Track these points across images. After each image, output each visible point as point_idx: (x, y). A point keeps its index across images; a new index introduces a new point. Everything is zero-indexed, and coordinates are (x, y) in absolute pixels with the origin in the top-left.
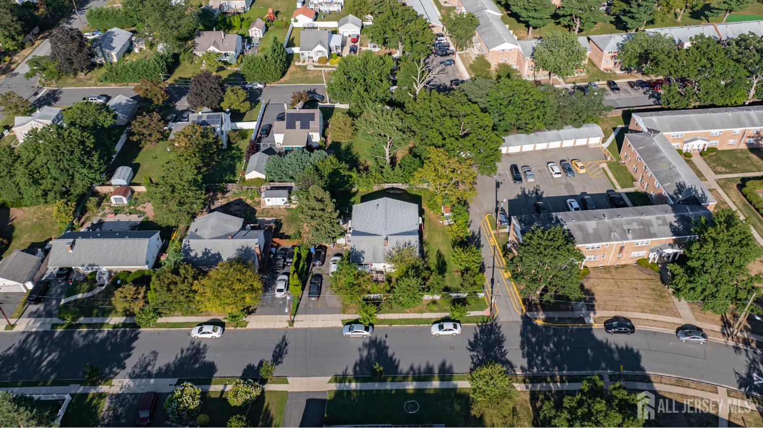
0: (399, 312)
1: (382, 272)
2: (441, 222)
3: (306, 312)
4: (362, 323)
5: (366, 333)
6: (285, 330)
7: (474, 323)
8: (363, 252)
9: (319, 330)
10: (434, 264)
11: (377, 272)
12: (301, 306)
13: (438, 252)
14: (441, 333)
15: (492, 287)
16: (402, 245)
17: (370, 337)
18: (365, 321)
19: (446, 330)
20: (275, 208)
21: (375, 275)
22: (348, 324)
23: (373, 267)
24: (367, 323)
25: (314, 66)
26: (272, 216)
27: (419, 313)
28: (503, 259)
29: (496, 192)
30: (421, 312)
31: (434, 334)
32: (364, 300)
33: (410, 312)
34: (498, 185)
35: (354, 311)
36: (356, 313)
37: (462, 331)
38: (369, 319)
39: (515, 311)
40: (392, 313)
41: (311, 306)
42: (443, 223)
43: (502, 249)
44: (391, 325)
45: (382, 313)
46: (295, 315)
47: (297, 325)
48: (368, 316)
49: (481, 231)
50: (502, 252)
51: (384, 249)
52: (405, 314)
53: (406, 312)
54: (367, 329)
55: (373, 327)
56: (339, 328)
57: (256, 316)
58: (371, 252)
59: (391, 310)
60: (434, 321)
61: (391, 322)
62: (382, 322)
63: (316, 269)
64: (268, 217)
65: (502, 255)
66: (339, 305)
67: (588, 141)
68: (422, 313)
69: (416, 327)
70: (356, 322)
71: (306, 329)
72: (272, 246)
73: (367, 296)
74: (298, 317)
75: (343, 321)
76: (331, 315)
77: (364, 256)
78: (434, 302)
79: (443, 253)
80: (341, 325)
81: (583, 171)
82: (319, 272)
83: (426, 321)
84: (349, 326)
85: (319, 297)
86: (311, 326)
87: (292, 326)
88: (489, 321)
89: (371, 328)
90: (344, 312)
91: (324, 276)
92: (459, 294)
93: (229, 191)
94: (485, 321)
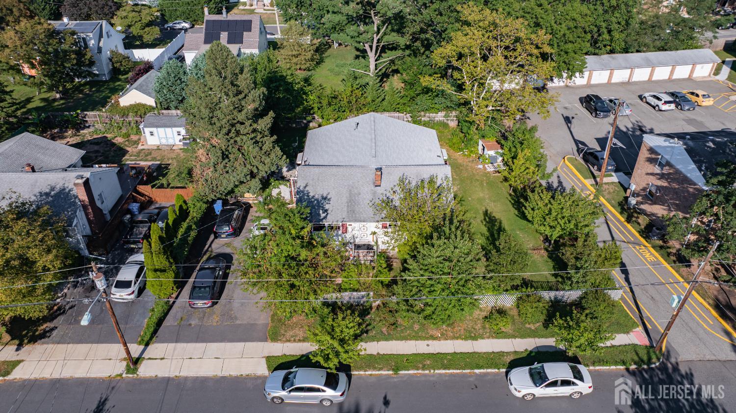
0: (417, 337)
1: (369, 247)
2: (481, 166)
3: (177, 338)
4: (317, 365)
5: (329, 392)
6: (111, 384)
7: (616, 363)
8: (325, 198)
9: (202, 383)
10: (482, 235)
11: (358, 247)
12: (169, 322)
13: (486, 213)
14: (541, 391)
15: (627, 280)
16: (414, 184)
17: (341, 405)
18: (327, 358)
19: (554, 384)
20: (164, 148)
21: (351, 253)
22: (280, 367)
23: (348, 236)
24: (333, 363)
25: (264, 10)
26: (154, 159)
27: (466, 339)
28: (629, 226)
29: (569, 128)
30: (472, 336)
31: (520, 395)
32: (326, 304)
33: (445, 337)
34: (568, 120)
35: (301, 334)
36: (305, 340)
37: (596, 386)
38: (337, 354)
39: (708, 333)
40: (397, 339)
41: (193, 323)
42: (485, 169)
43: (619, 209)
44: (396, 369)
45: (373, 339)
46: (147, 345)
47: (146, 370)
48: (336, 344)
49: (562, 180)
50: (621, 213)
51: (374, 193)
52: (430, 342)
53: (433, 338)
54: (331, 382)
55: (349, 377)
56: (257, 378)
57: (51, 346)
58: (345, 200)
59: (394, 331)
60: (509, 359)
61: (397, 362)
62: (373, 361)
63: (219, 245)
64: (146, 160)
65: (623, 219)
66: (263, 319)
67: (692, 71)
68: (475, 338)
69: (464, 375)
70: (305, 362)
71: (168, 380)
72: (135, 200)
73: (332, 296)
74: (156, 349)
75: (268, 359)
76: (240, 345)
77: (327, 207)
78: (501, 312)
79: (497, 215)
80: (262, 370)
81: (708, 102)
82: (227, 250)
83: (491, 359)
84: (282, 373)
85: (214, 304)
86: (184, 374)
87: (135, 371)
88: (654, 360)
89: (343, 377)
90: (275, 337)
91: (235, 257)
92: (560, 294)
93: (89, 127)
94: (645, 358)
